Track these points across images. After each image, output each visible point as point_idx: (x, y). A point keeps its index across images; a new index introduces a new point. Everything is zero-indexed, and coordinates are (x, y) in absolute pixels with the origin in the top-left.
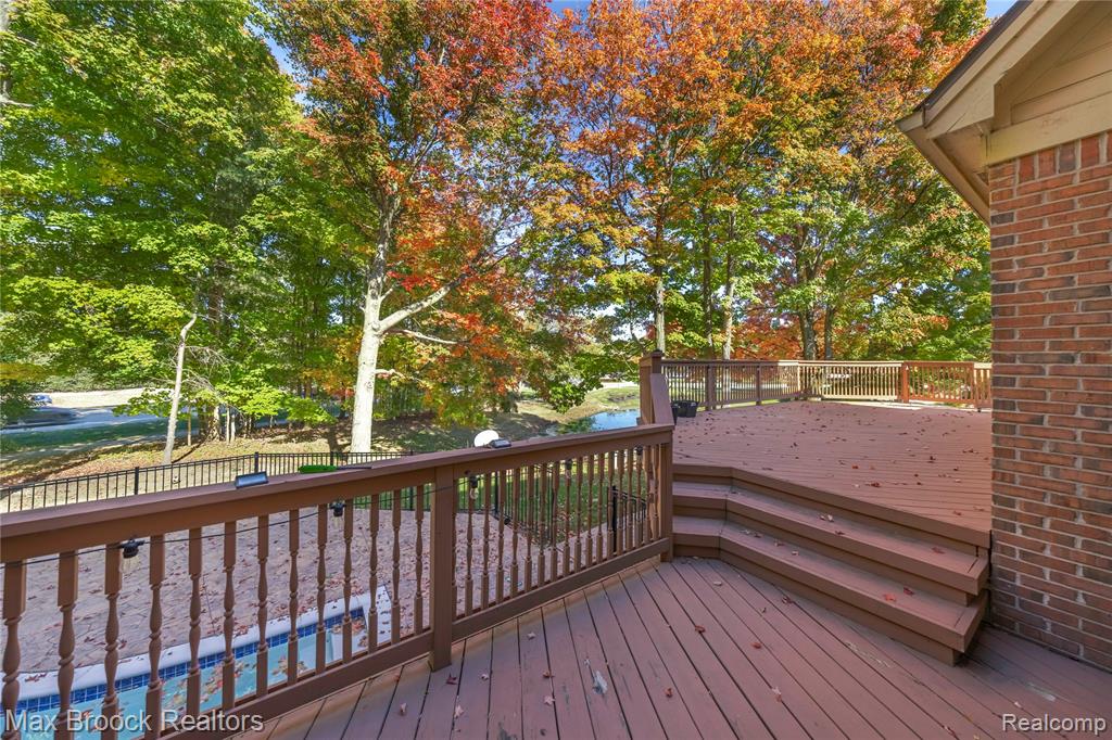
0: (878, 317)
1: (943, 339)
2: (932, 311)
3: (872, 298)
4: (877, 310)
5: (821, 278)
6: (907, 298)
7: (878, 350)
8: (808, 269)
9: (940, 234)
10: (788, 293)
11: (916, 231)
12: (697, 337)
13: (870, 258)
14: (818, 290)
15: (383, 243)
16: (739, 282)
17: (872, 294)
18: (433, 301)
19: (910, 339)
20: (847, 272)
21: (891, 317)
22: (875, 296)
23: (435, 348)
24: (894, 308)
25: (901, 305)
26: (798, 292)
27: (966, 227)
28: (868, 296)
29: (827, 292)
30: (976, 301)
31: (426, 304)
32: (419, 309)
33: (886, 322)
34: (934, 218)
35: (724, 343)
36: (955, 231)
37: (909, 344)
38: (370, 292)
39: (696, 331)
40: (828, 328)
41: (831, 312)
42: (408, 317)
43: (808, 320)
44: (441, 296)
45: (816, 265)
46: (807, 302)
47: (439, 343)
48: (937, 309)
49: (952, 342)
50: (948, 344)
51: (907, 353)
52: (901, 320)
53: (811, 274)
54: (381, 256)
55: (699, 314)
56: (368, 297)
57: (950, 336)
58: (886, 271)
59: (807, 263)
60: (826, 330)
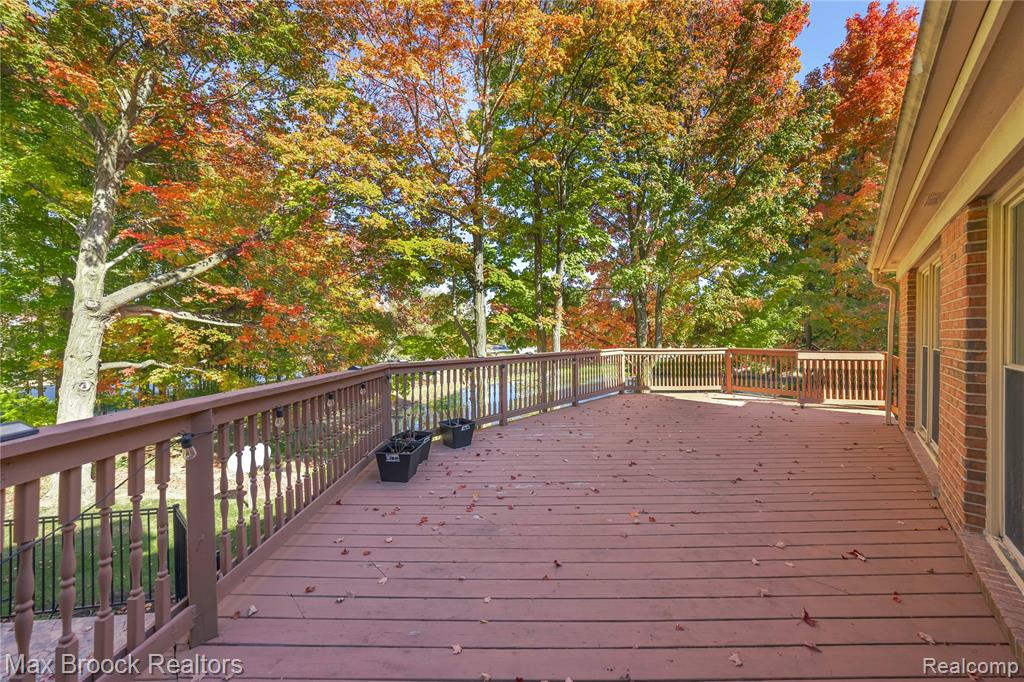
0: (702, 299)
1: (758, 321)
2: (748, 293)
3: (698, 281)
4: (702, 292)
5: (652, 259)
6: (727, 280)
7: (703, 332)
8: (641, 249)
9: (759, 216)
10: (622, 273)
11: (737, 211)
12: (526, 319)
13: (697, 239)
14: (649, 270)
15: (105, 188)
16: (569, 259)
17: (697, 276)
18: (196, 272)
19: (731, 321)
20: (675, 253)
21: (715, 299)
22: (700, 278)
23: (208, 332)
24: (717, 290)
25: (723, 287)
26: (630, 272)
27: (782, 209)
28: (694, 277)
29: (657, 273)
30: (785, 284)
31: (183, 275)
32: (172, 281)
33: (710, 304)
34: (754, 199)
35: (554, 326)
36: (773, 213)
37: (729, 326)
38: (82, 256)
39: (526, 313)
40: (658, 309)
41: (662, 293)
42: (152, 292)
43: (641, 301)
44: (211, 265)
45: (648, 246)
46: (640, 282)
47: (213, 326)
48: (752, 292)
49: (766, 324)
50: (762, 325)
51: (728, 334)
52: (723, 302)
53: (643, 255)
54: (102, 206)
55: (529, 294)
56: (81, 264)
57: (764, 317)
58: (711, 252)
59: (640, 243)
60: (656, 311)
